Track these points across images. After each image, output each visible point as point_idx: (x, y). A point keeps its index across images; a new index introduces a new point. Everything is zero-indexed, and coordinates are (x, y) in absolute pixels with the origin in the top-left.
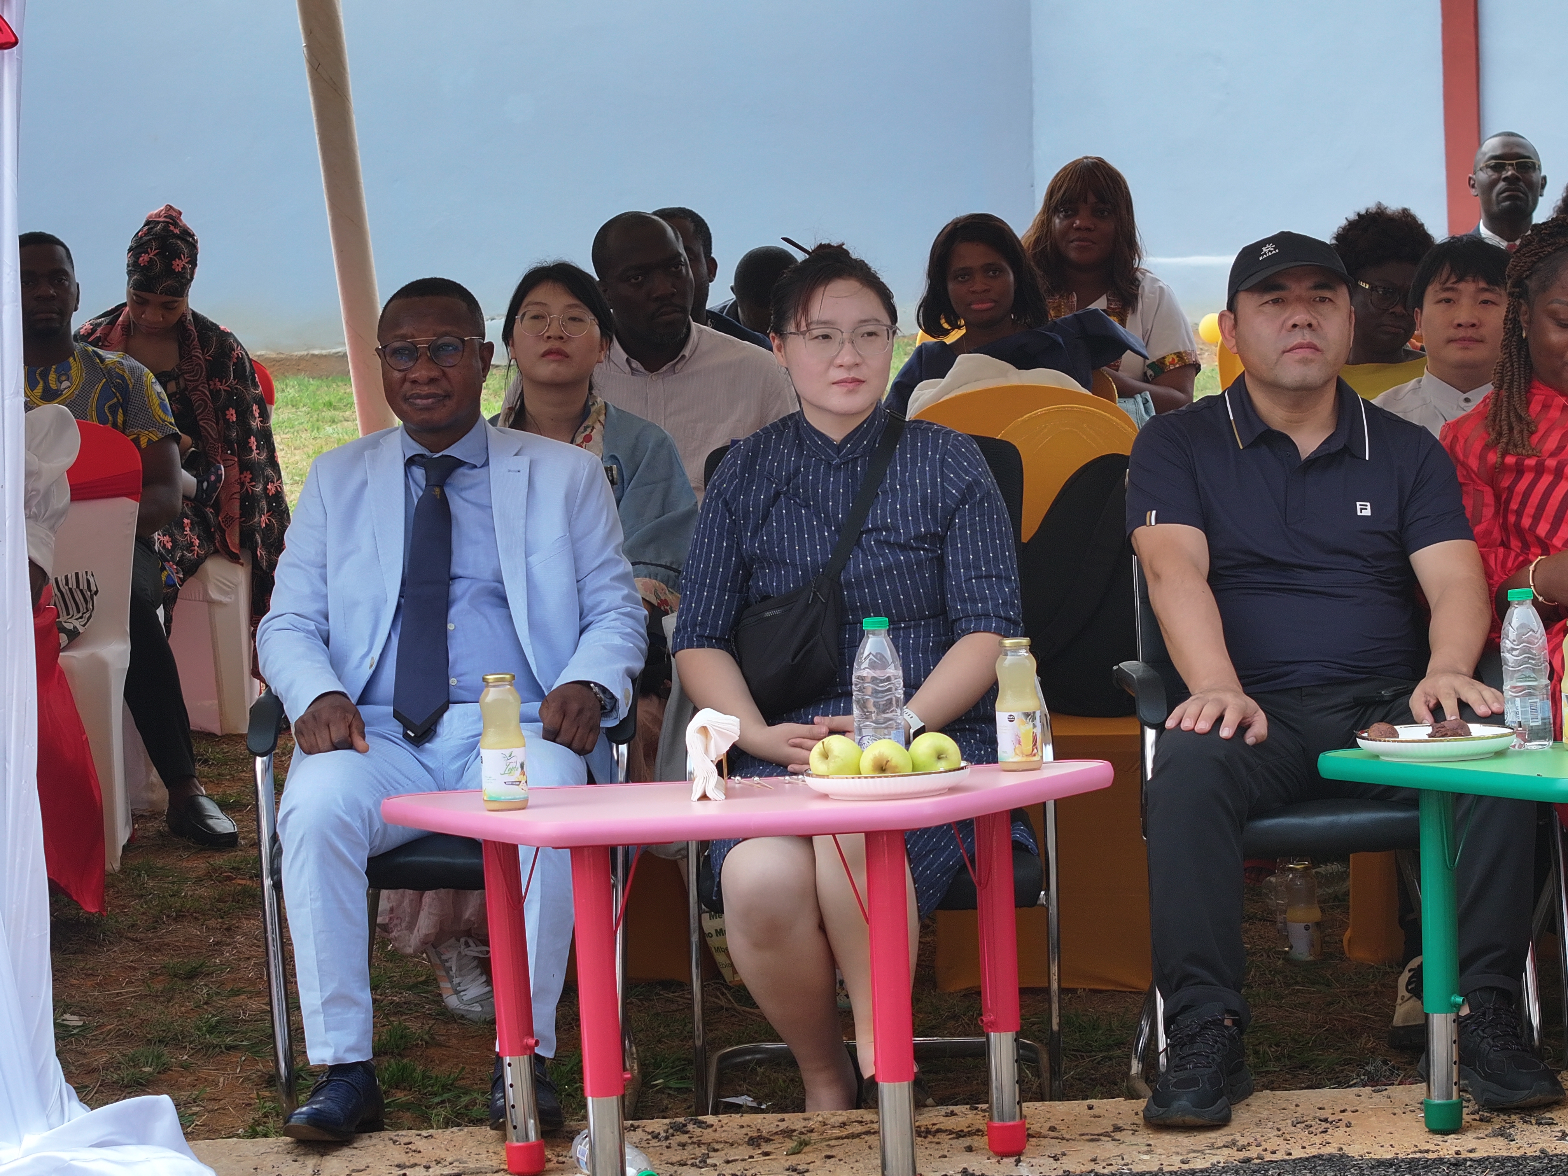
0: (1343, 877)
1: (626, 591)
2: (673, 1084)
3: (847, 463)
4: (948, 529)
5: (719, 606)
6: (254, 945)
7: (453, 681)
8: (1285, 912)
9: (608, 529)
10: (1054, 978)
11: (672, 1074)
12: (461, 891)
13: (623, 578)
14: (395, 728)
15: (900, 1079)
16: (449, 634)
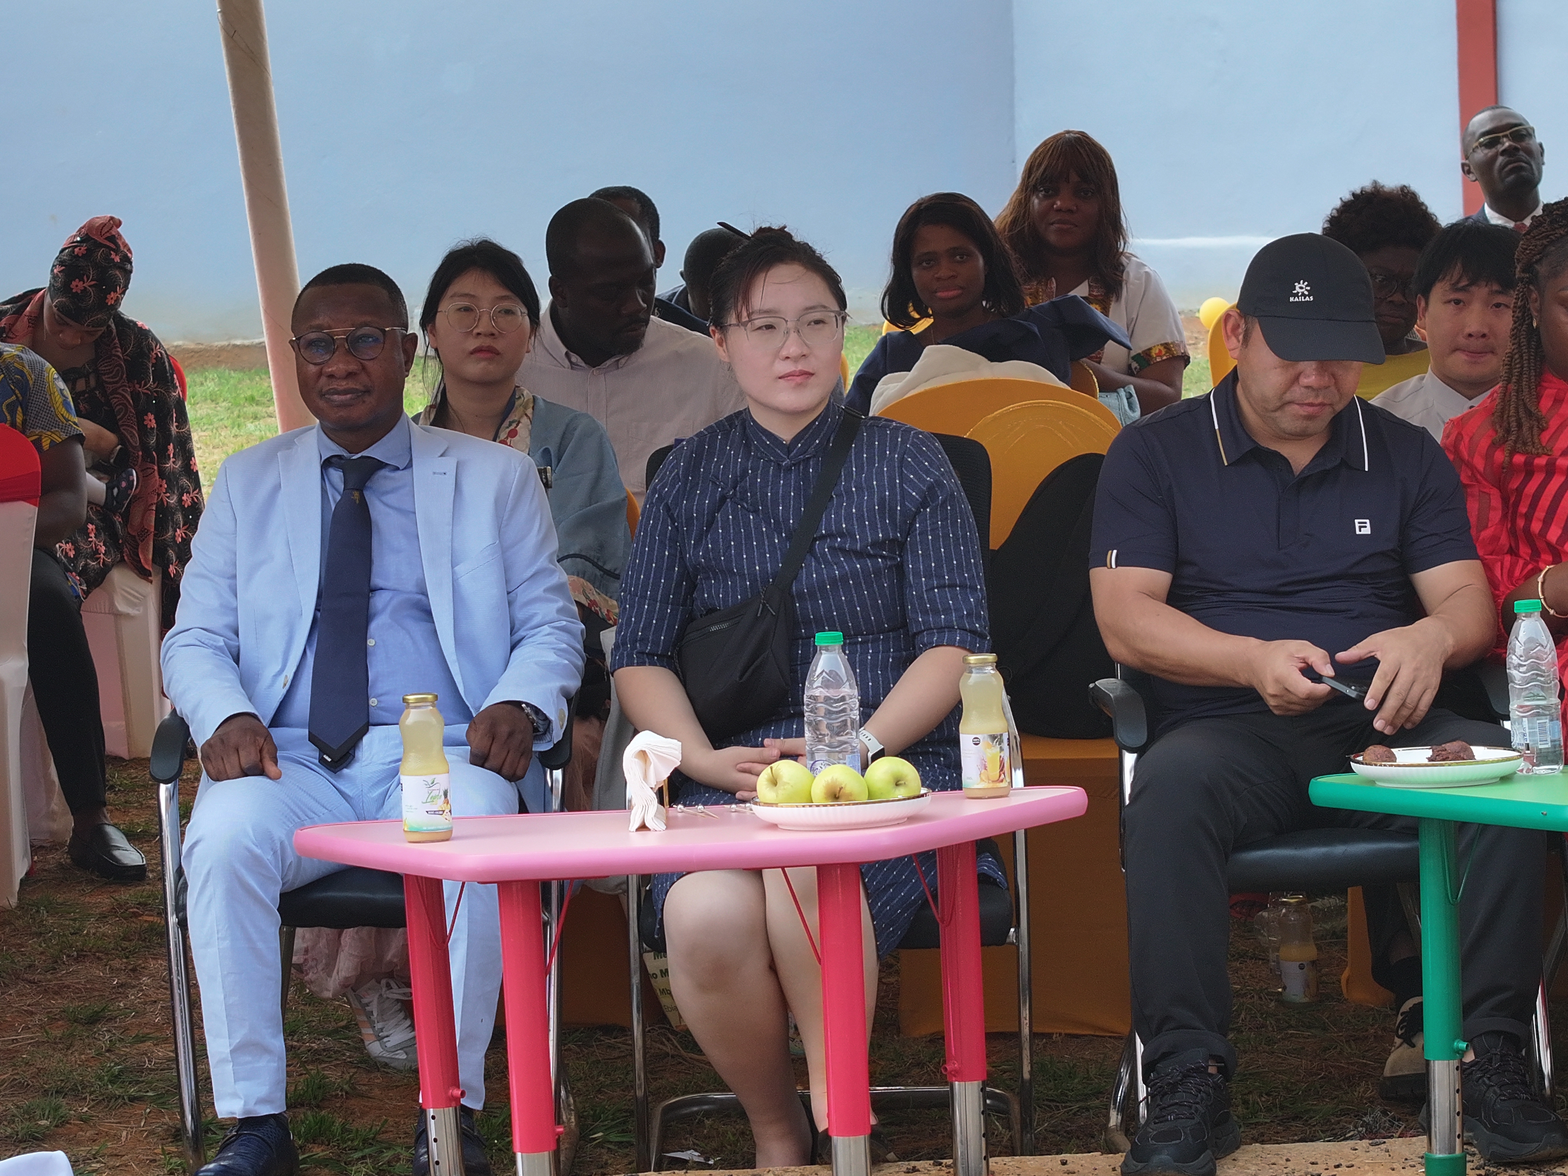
0: (1341, 911)
1: (561, 604)
2: (614, 1138)
3: (799, 463)
4: (909, 534)
5: (660, 620)
6: (161, 987)
7: (373, 702)
8: (1278, 950)
9: (541, 535)
10: (1025, 1022)
11: (612, 1127)
12: (382, 930)
13: (558, 589)
14: (311, 753)
15: (855, 1133)
16: (369, 650)
